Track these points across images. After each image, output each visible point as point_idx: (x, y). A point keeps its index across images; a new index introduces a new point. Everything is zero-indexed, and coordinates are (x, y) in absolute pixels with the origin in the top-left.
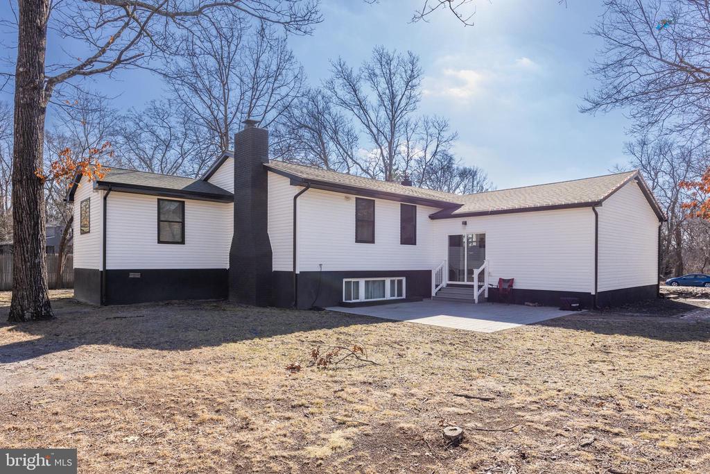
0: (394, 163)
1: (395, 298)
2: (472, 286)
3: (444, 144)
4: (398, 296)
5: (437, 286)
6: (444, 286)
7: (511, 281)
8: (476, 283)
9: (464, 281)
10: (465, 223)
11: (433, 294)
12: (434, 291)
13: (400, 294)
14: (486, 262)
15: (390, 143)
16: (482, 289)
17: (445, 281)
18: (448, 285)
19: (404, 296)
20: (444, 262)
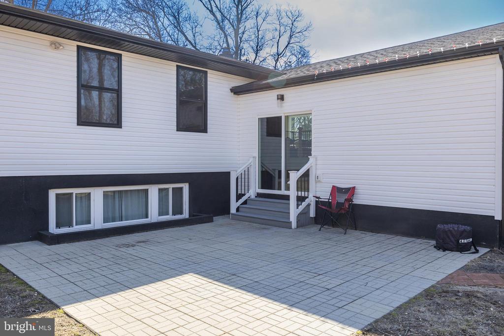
0: (243, 53)
1: (170, 217)
2: (287, 198)
3: (297, 35)
4: (174, 214)
5: (239, 196)
6: (253, 197)
7: (351, 191)
8: (293, 193)
9: (280, 189)
10: (281, 98)
11: (233, 210)
12: (234, 205)
13: (178, 210)
14: (311, 159)
15: (236, 31)
16: (304, 204)
17: (254, 189)
18: (259, 195)
19: (186, 214)
20: (251, 160)
